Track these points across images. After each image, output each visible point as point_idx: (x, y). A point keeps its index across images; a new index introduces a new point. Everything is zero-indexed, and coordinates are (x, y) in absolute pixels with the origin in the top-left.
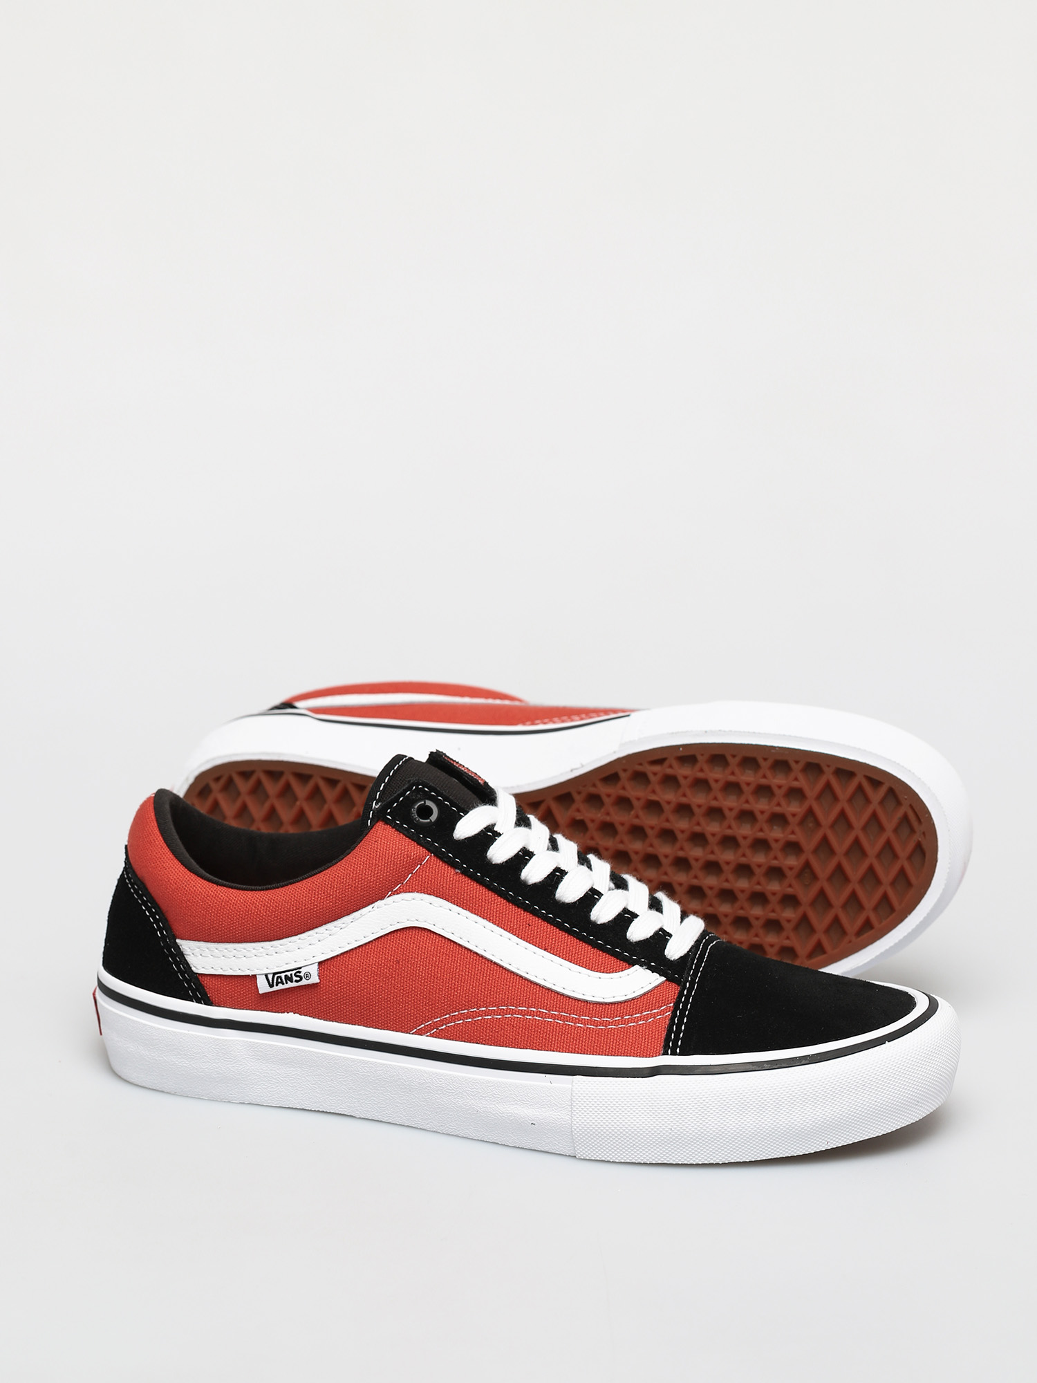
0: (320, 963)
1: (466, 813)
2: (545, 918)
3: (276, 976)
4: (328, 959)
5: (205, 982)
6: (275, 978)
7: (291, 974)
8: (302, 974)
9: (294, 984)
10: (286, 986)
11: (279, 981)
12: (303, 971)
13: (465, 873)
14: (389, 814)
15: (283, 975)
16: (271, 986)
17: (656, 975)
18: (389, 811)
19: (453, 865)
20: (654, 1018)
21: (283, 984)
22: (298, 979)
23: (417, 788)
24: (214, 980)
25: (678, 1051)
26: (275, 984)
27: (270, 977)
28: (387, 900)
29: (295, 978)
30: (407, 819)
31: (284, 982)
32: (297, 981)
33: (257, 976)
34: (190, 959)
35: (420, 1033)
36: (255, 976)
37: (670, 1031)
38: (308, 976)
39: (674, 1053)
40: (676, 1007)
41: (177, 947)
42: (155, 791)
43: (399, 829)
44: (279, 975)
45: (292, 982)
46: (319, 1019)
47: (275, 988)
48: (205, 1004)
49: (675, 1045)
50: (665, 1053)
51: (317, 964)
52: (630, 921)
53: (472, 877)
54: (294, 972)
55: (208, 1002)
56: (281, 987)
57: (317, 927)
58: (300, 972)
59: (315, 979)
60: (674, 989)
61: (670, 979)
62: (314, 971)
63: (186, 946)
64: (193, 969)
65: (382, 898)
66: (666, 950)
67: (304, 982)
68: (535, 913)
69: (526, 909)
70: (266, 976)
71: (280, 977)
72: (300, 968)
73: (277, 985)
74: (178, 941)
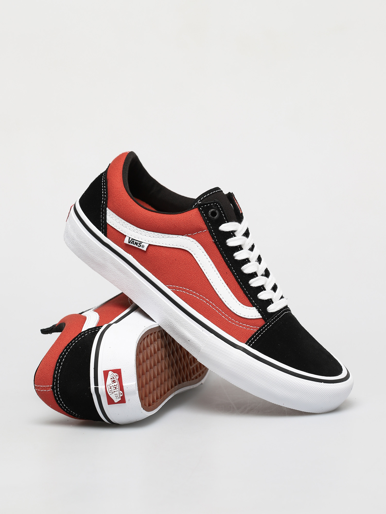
0: (150, 245)
1: (228, 222)
2: (233, 274)
3: (133, 240)
4: (153, 245)
5: (108, 227)
6: (132, 241)
7: (138, 243)
8: (141, 245)
9: (137, 246)
10: (134, 245)
11: (133, 242)
12: (143, 244)
13: (215, 243)
14: (201, 208)
15: (135, 241)
16: (129, 242)
17: (259, 314)
18: (202, 206)
19: (213, 238)
20: (250, 329)
21: (133, 244)
22: (139, 246)
23: (216, 204)
24: (111, 229)
25: (251, 345)
26: (131, 242)
27: (131, 239)
28: (184, 237)
29: (138, 245)
30: (206, 213)
31: (134, 244)
32: (138, 246)
34: (108, 217)
35: (169, 288)
36: (125, 236)
37: (253, 337)
38: (143, 246)
39: (249, 345)
40: (260, 329)
41: (106, 211)
42: (130, 151)
43: (202, 215)
44: (134, 240)
45: (137, 245)
46: (139, 262)
47: (130, 244)
48: (104, 235)
49: (251, 343)
50: (246, 344)
51: (148, 244)
52: (262, 291)
53: (217, 246)
54: (139, 242)
55: (106, 235)
56: (132, 244)
57: (155, 232)
58: (141, 244)
59: (145, 249)
60: (263, 322)
61: (263, 318)
62: (146, 246)
63: (109, 211)
64: (107, 221)
65: (183, 235)
66: (268, 307)
67: (141, 248)
68: (231, 270)
69: (229, 267)
70: (130, 238)
71: (134, 241)
72: (142, 242)
73: (131, 243)
74: (107, 208)
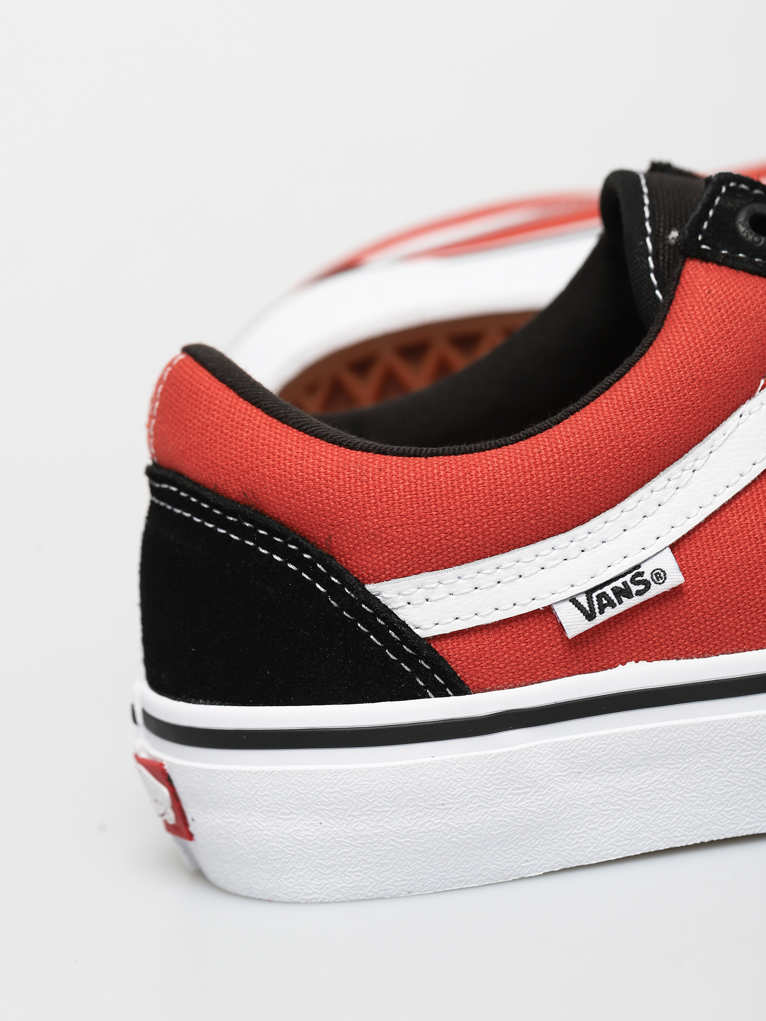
0: (674, 547)
3: (594, 595)
4: (684, 537)
5: (444, 650)
6: (595, 599)
7: (624, 583)
8: (647, 576)
9: (636, 600)
10: (620, 609)
11: (605, 602)
12: (647, 569)
14: (703, 242)
15: (608, 590)
16: (590, 616)
18: (700, 238)
21: (614, 607)
22: (642, 587)
23: (728, 188)
24: (461, 642)
26: (597, 610)
27: (583, 600)
29: (634, 588)
30: (738, 243)
31: (616, 601)
32: (639, 593)
33: (555, 607)
34: (405, 614)
36: (549, 611)
38: (659, 575)
41: (373, 600)
43: (731, 263)
44: (599, 592)
45: (629, 595)
46: (687, 658)
47: (600, 619)
48: (457, 694)
51: (669, 550)
54: (628, 578)
55: (461, 689)
56: (610, 612)
57: (649, 480)
58: (641, 574)
59: (675, 578)
62: (668, 563)
63: (389, 591)
64: (417, 631)
65: (750, 395)
67: (655, 590)
70: (573, 600)
71: (604, 595)
72: (638, 566)
73: (602, 612)
74: (370, 587)
